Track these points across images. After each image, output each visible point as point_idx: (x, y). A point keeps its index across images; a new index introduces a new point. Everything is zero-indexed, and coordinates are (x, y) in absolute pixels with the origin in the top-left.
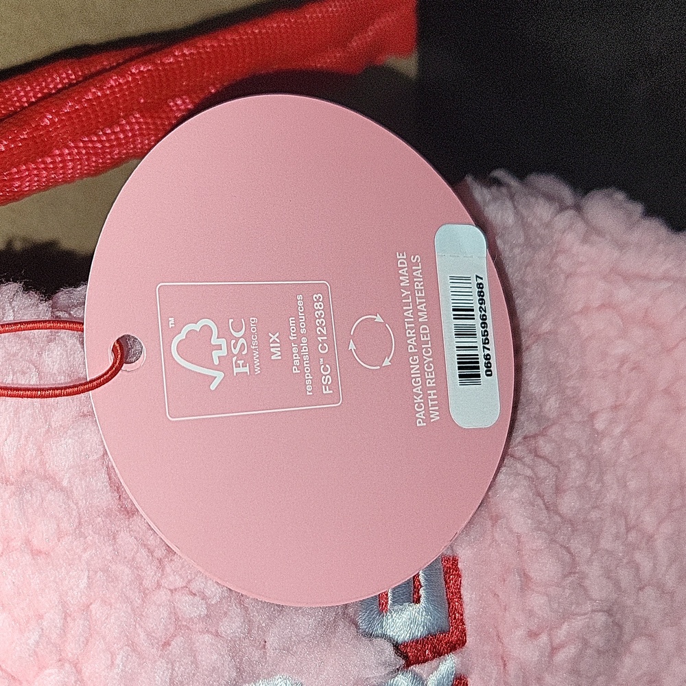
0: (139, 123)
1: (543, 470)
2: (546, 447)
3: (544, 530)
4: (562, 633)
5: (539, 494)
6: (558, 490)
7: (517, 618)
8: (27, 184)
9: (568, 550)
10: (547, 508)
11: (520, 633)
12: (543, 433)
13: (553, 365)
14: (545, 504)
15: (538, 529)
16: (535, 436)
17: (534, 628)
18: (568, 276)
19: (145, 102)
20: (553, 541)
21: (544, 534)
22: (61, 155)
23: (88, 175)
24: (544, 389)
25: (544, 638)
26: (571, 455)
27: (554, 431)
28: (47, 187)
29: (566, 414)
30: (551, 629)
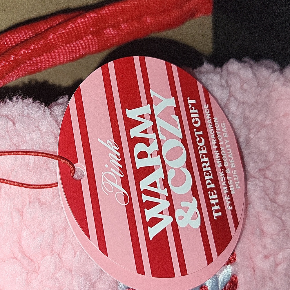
0: (91, 39)
1: (268, 184)
2: (269, 174)
3: (269, 210)
4: (280, 257)
5: (267, 194)
6: (276, 193)
7: (259, 249)
8: (44, 65)
9: (281, 219)
10: (271, 200)
11: (261, 256)
12: (268, 168)
13: (271, 139)
14: (269, 198)
15: (266, 209)
16: (264, 170)
17: (267, 254)
18: (277, 100)
19: (93, 30)
20: (274, 215)
21: (269, 211)
22: (58, 52)
23: (70, 61)
24: (267, 148)
25: (272, 258)
26: (281, 178)
27: (273, 167)
28: (52, 66)
29: (278, 160)
30: (275, 255)
